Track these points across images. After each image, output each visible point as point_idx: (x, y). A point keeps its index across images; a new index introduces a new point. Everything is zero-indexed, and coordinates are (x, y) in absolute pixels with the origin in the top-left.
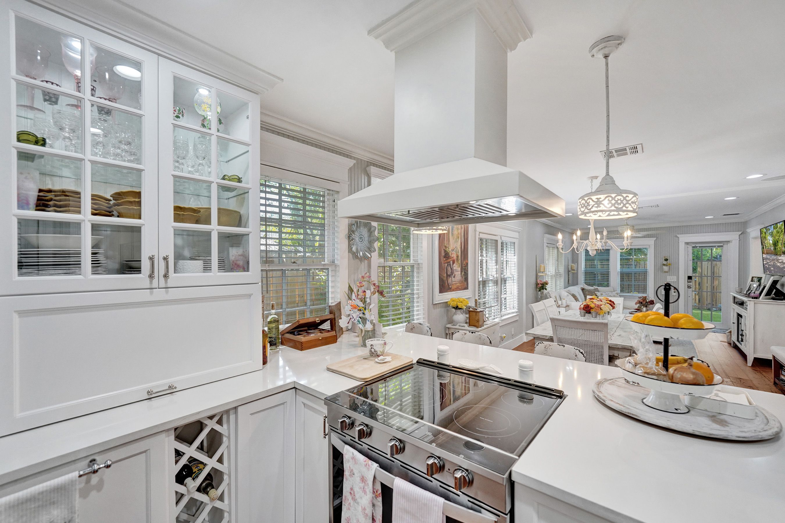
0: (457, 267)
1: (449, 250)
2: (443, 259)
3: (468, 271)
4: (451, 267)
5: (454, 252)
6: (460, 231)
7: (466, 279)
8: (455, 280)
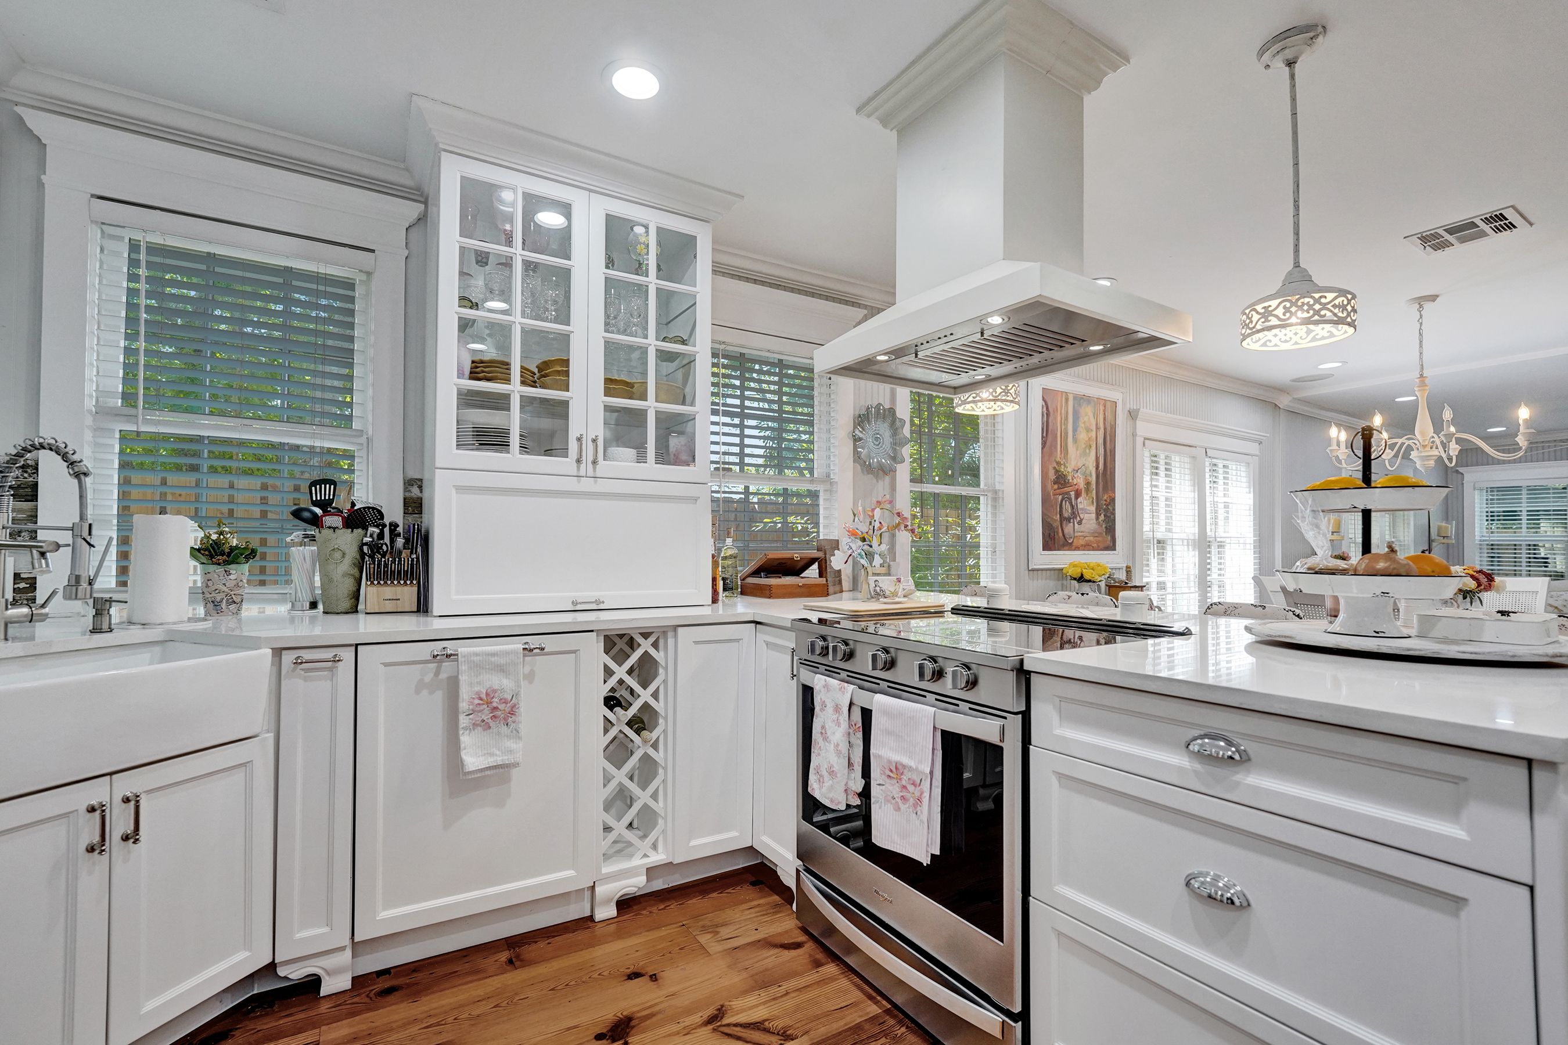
0: (1086, 505)
1: (1068, 469)
2: (1052, 487)
3: (1114, 514)
4: (1071, 503)
5: (1078, 474)
6: (1094, 434)
7: (1111, 530)
8: (1082, 529)
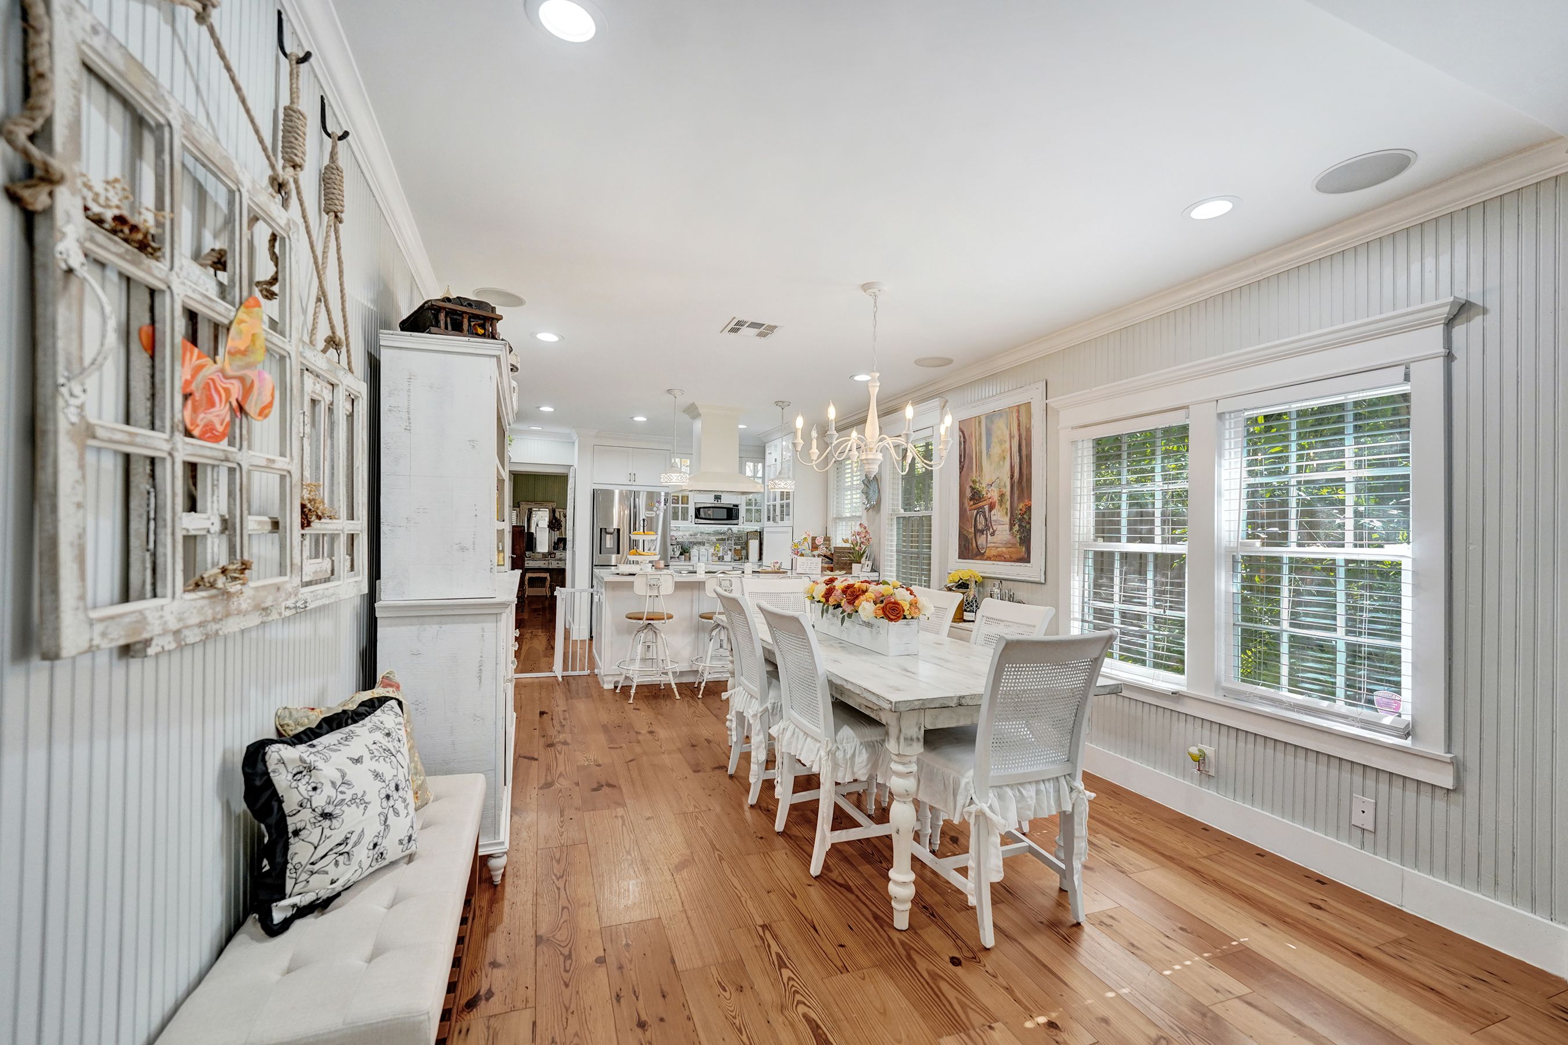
0: (1000, 517)
1: (983, 487)
2: (969, 504)
4: (985, 516)
5: (992, 488)
6: (1007, 445)
7: (1025, 540)
8: (995, 541)
